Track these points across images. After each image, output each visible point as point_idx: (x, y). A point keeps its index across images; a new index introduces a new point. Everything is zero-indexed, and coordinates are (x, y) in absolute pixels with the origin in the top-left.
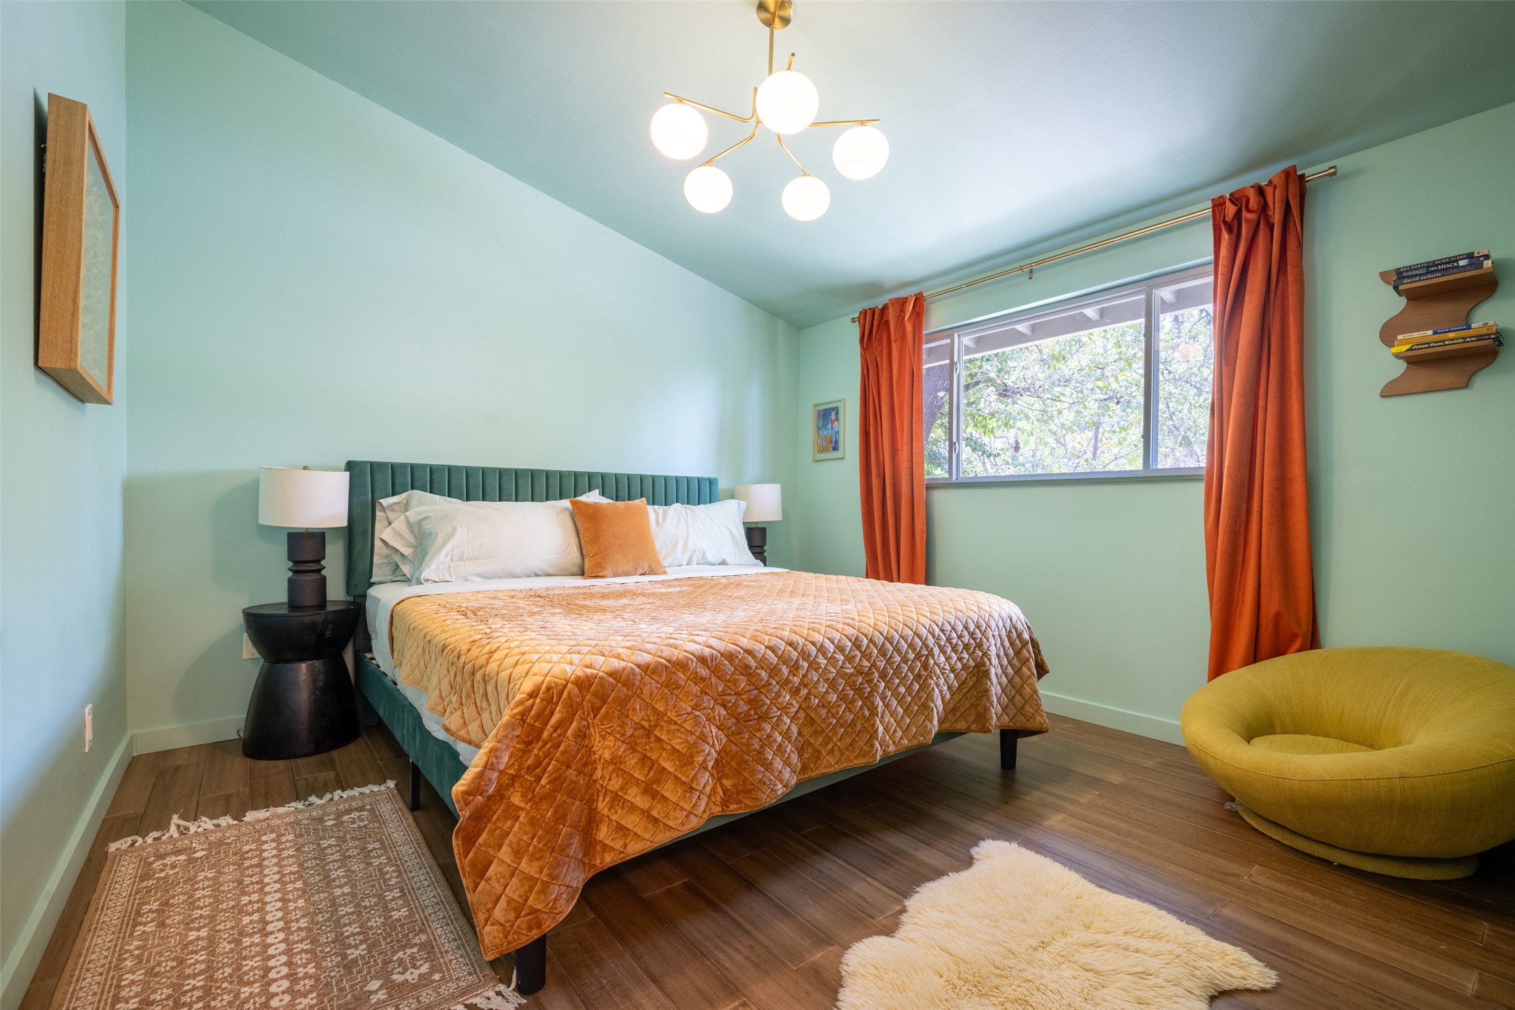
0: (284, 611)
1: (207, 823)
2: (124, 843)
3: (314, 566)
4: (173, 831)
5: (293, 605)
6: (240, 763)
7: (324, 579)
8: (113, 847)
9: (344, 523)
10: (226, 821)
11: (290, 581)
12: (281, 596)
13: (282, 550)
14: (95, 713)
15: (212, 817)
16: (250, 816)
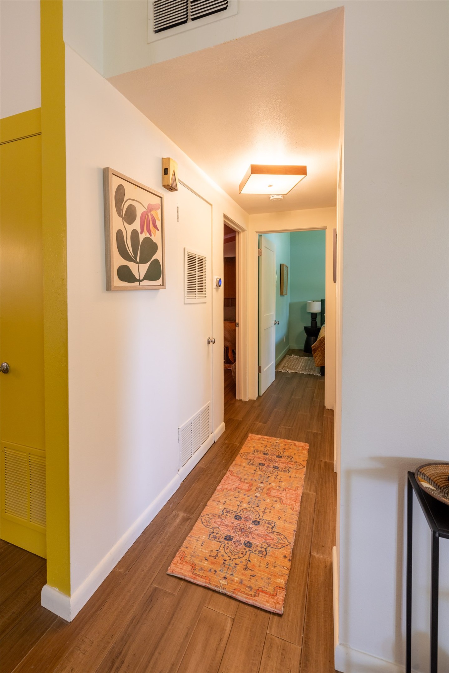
0: (310, 327)
1: (296, 356)
2: (288, 356)
3: (315, 320)
4: (293, 356)
5: (312, 326)
6: (303, 352)
7: (316, 322)
8: (286, 356)
9: (320, 312)
10: (299, 357)
11: (311, 322)
12: (310, 325)
13: (310, 316)
14: (285, 338)
15: (297, 356)
16: (301, 357)
